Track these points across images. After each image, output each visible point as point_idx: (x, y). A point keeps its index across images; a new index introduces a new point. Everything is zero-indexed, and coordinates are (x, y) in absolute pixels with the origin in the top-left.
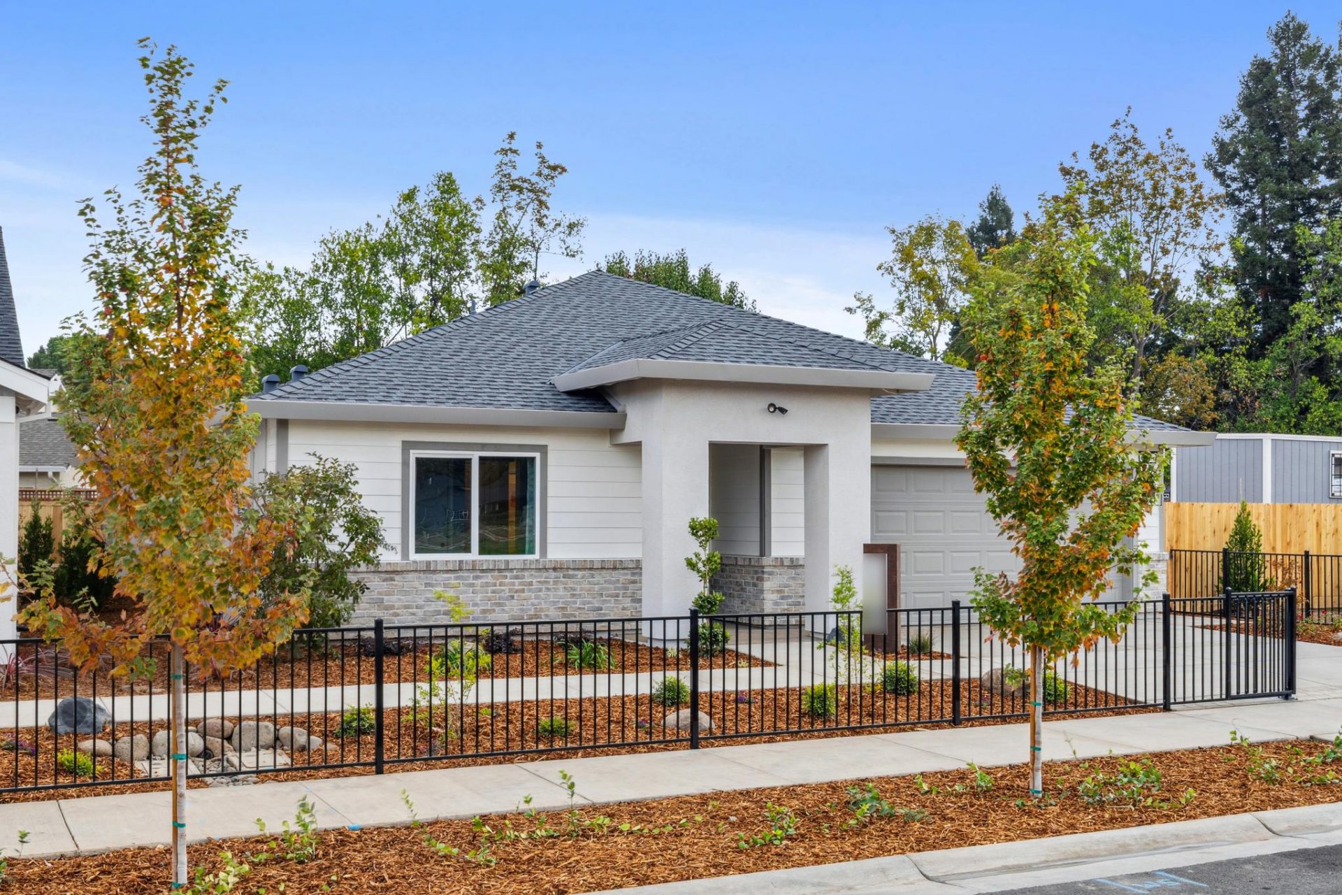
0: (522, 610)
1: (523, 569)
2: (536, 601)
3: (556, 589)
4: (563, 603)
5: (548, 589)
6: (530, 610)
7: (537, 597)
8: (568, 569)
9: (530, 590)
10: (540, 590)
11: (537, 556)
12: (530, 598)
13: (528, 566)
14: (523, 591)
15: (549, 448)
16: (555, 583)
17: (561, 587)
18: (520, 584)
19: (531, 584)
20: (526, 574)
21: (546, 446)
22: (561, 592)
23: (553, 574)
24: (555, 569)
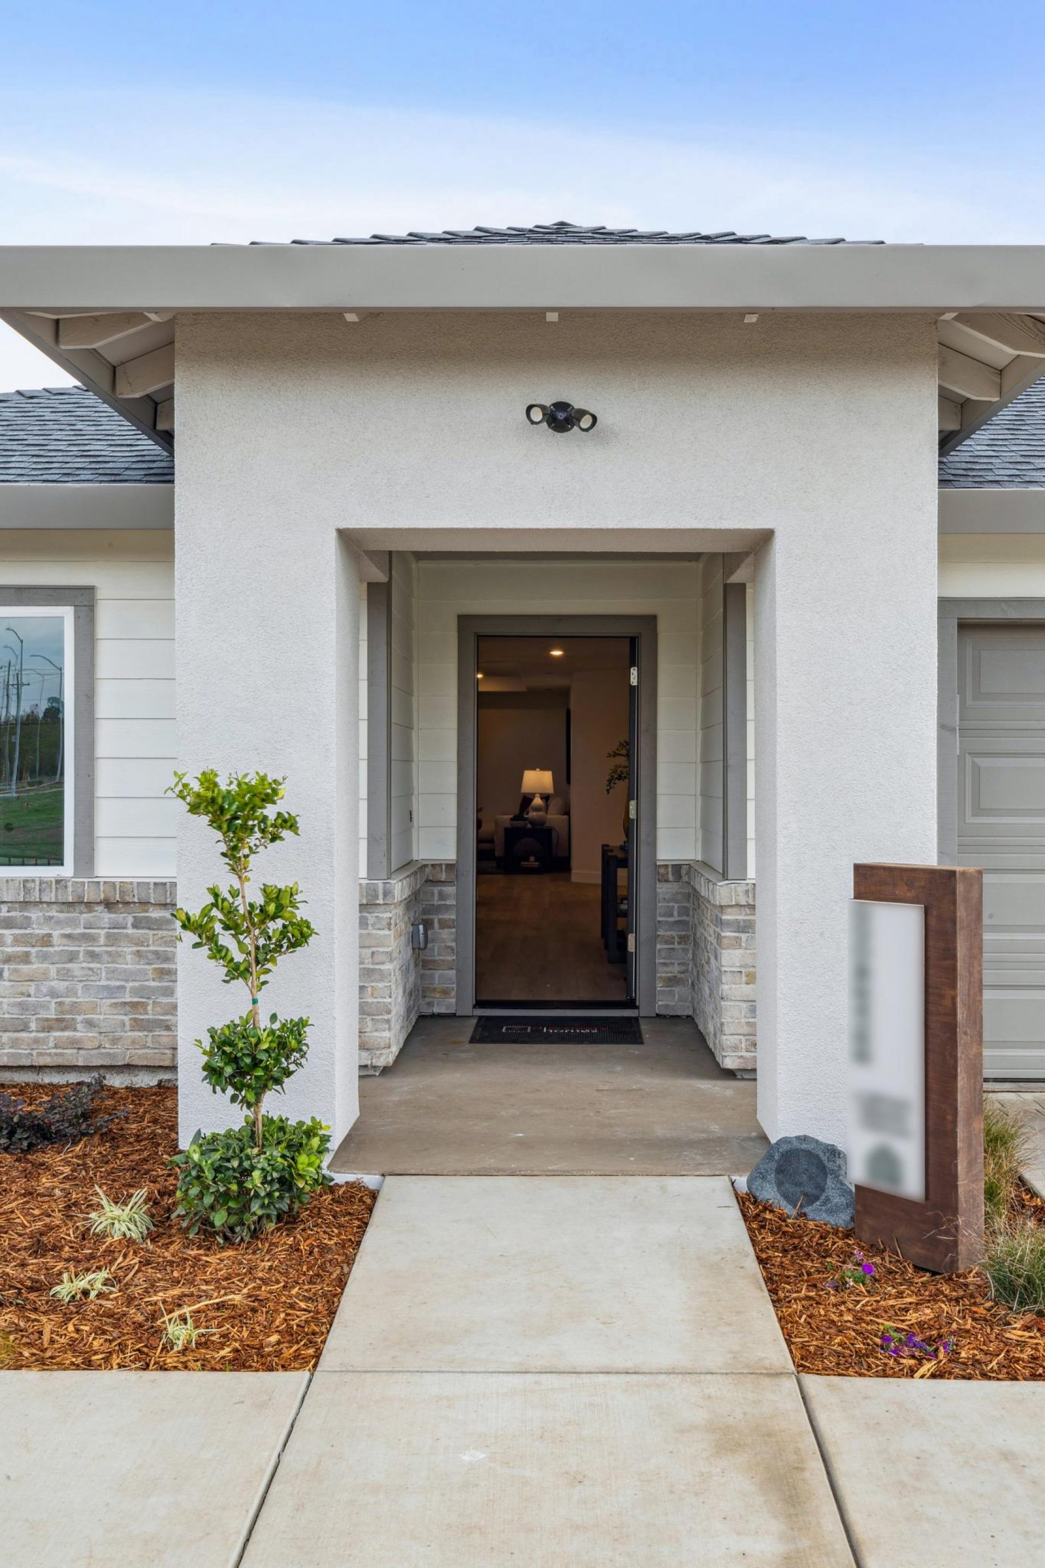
0: (23, 1007)
1: (25, 904)
2: (61, 986)
3: (114, 957)
4: (135, 991)
5: (93, 956)
6: (44, 1007)
7: (65, 975)
8: (144, 904)
9: (44, 957)
10: (72, 957)
11: (67, 870)
12: (45, 977)
13: (35, 896)
14: (25, 958)
15: (100, 594)
16: (112, 939)
17: (129, 950)
18: (17, 941)
19: (46, 940)
20: (34, 914)
21: (91, 589)
22: (129, 964)
23: (106, 917)
24: (109, 905)
